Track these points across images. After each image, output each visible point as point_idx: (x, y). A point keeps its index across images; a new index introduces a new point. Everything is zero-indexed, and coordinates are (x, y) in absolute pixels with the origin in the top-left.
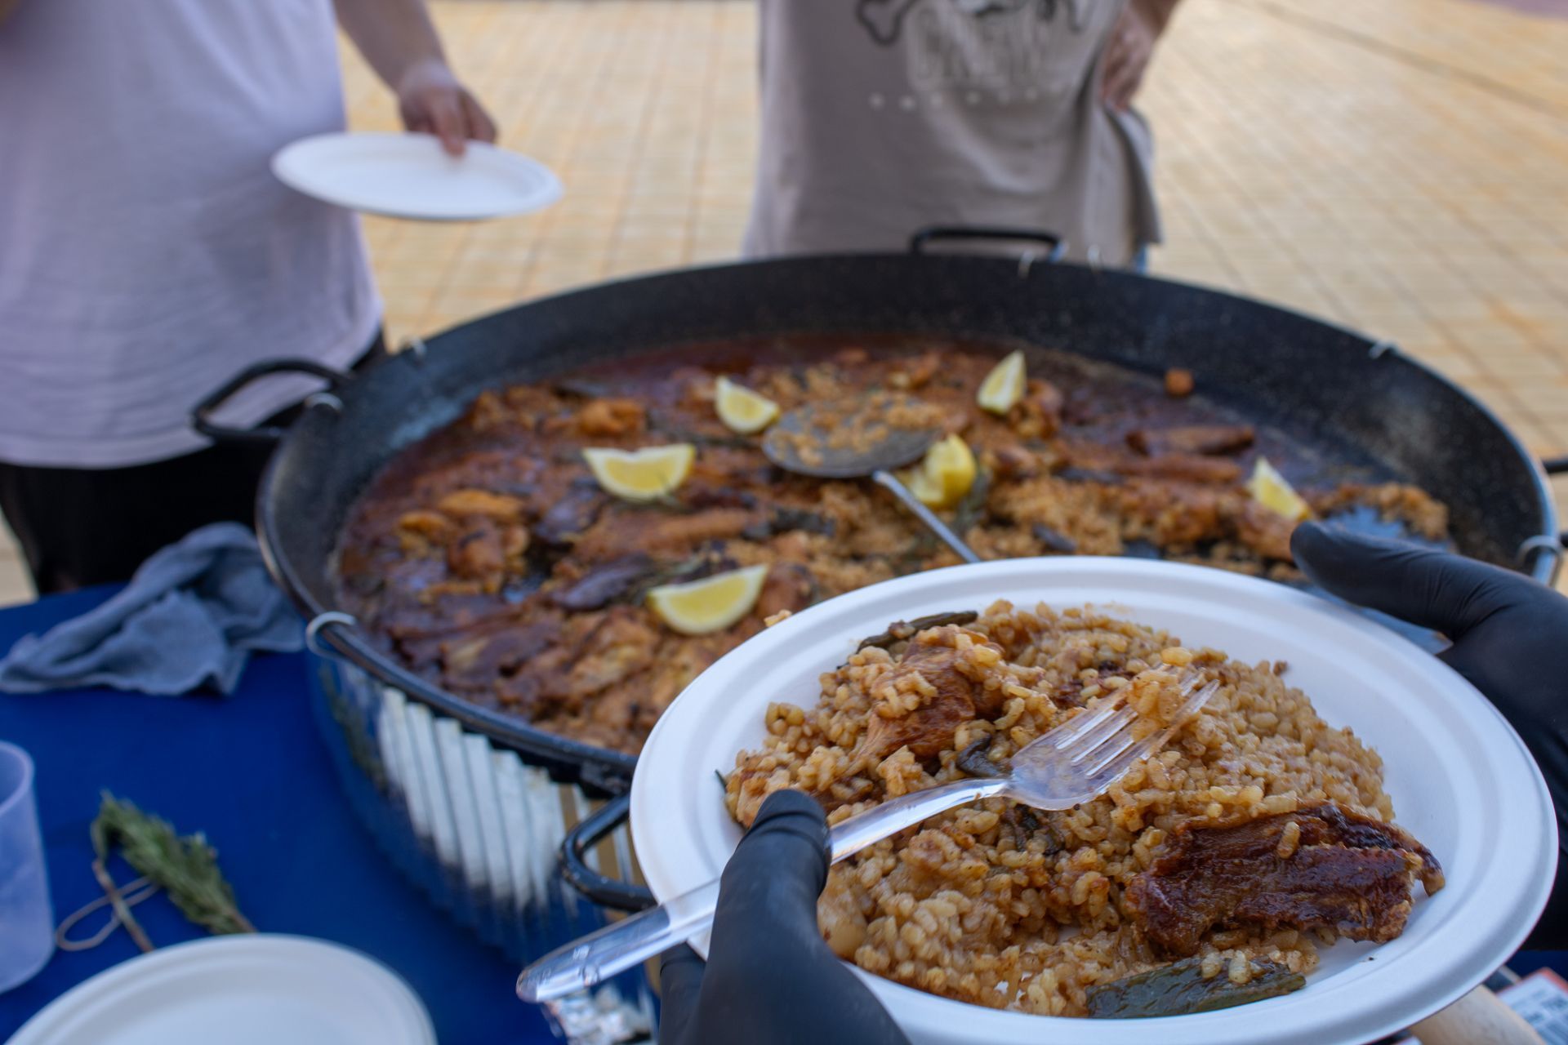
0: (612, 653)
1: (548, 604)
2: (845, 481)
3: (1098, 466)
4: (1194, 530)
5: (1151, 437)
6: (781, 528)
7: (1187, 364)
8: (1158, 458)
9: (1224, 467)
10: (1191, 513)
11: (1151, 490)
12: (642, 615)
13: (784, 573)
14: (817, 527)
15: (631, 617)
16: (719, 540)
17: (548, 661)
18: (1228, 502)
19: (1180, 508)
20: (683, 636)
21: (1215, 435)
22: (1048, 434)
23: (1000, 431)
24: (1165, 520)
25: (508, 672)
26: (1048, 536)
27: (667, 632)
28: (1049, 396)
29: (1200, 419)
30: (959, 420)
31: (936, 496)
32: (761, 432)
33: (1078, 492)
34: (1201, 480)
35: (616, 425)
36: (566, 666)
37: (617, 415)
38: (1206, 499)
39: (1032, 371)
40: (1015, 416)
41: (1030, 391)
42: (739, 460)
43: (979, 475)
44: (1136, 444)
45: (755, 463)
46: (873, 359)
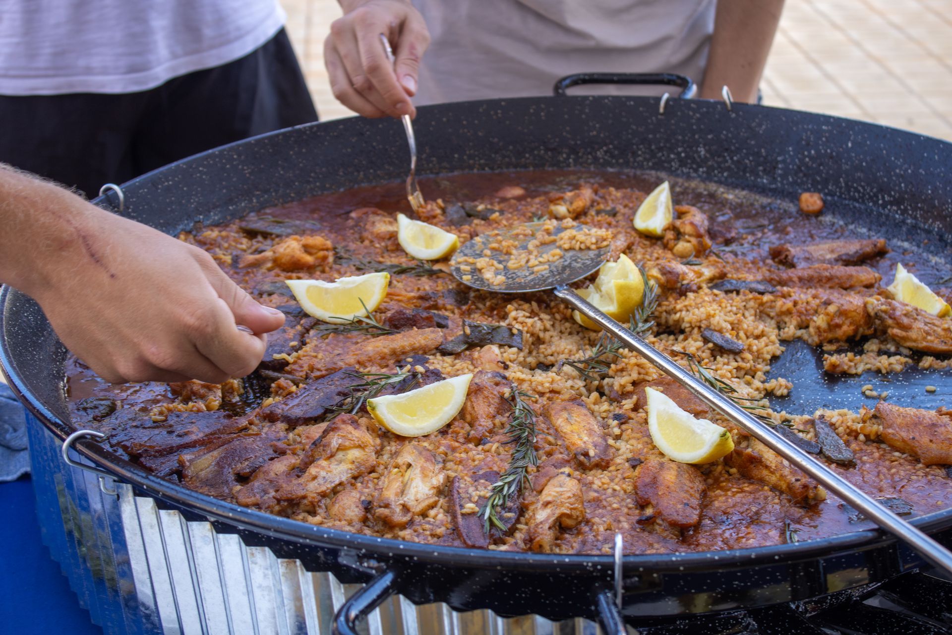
0: (340, 455)
1: (271, 418)
2: (526, 298)
3: (751, 277)
4: (847, 329)
5: (794, 251)
6: (473, 343)
7: (814, 188)
8: (802, 269)
9: (865, 273)
10: (842, 313)
11: (802, 296)
12: (363, 421)
13: (486, 380)
14: (508, 340)
15: (355, 423)
16: (421, 354)
17: (280, 466)
18: (875, 303)
19: (832, 309)
20: (401, 439)
21: (853, 247)
22: (701, 252)
23: (658, 251)
24: (820, 321)
25: (243, 479)
26: (717, 338)
27: (387, 435)
28: (697, 217)
29: (836, 233)
30: (621, 242)
31: (611, 308)
32: (445, 259)
33: (738, 300)
34: (846, 287)
35: (309, 259)
36: (299, 470)
37: (307, 249)
38: (854, 301)
39: (677, 199)
40: (670, 235)
41: (680, 215)
42: (427, 285)
43: (648, 288)
44: (780, 257)
45: (441, 286)
46: (531, 194)
